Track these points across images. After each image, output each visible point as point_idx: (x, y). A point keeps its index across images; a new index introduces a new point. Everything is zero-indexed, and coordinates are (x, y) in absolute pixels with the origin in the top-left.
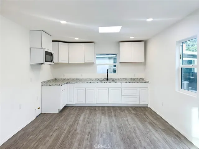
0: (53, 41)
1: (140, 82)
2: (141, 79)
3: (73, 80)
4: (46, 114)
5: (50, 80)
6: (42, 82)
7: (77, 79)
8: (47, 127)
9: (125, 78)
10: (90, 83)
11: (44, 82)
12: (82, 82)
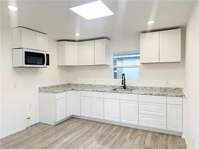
1: (169, 95)
2: (178, 89)
3: (86, 86)
4: (42, 125)
6: (39, 88)
7: (90, 85)
9: (152, 87)
10: (97, 91)
12: (88, 90)
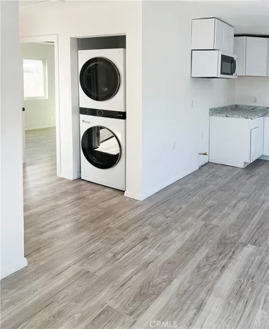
0: (235, 36)
4: (218, 166)
5: (225, 107)
6: (211, 109)
8: (222, 189)
11: (216, 110)
